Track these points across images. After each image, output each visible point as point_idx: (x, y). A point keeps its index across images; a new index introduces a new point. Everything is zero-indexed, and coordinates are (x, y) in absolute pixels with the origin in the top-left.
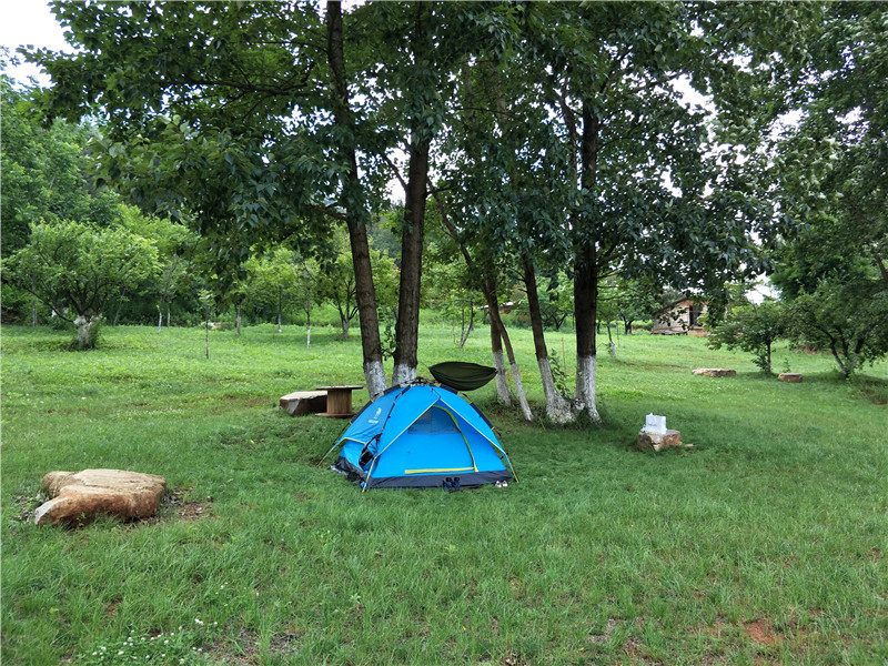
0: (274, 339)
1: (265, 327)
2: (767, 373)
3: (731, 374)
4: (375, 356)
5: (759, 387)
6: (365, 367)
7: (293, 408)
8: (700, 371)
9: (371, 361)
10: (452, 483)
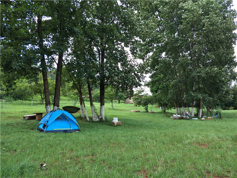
0: (22, 104)
1: (19, 101)
2: (147, 111)
3: (139, 111)
4: (49, 104)
5: (144, 114)
6: (46, 107)
7: (27, 118)
8: (132, 111)
9: (47, 105)
10: (65, 131)
